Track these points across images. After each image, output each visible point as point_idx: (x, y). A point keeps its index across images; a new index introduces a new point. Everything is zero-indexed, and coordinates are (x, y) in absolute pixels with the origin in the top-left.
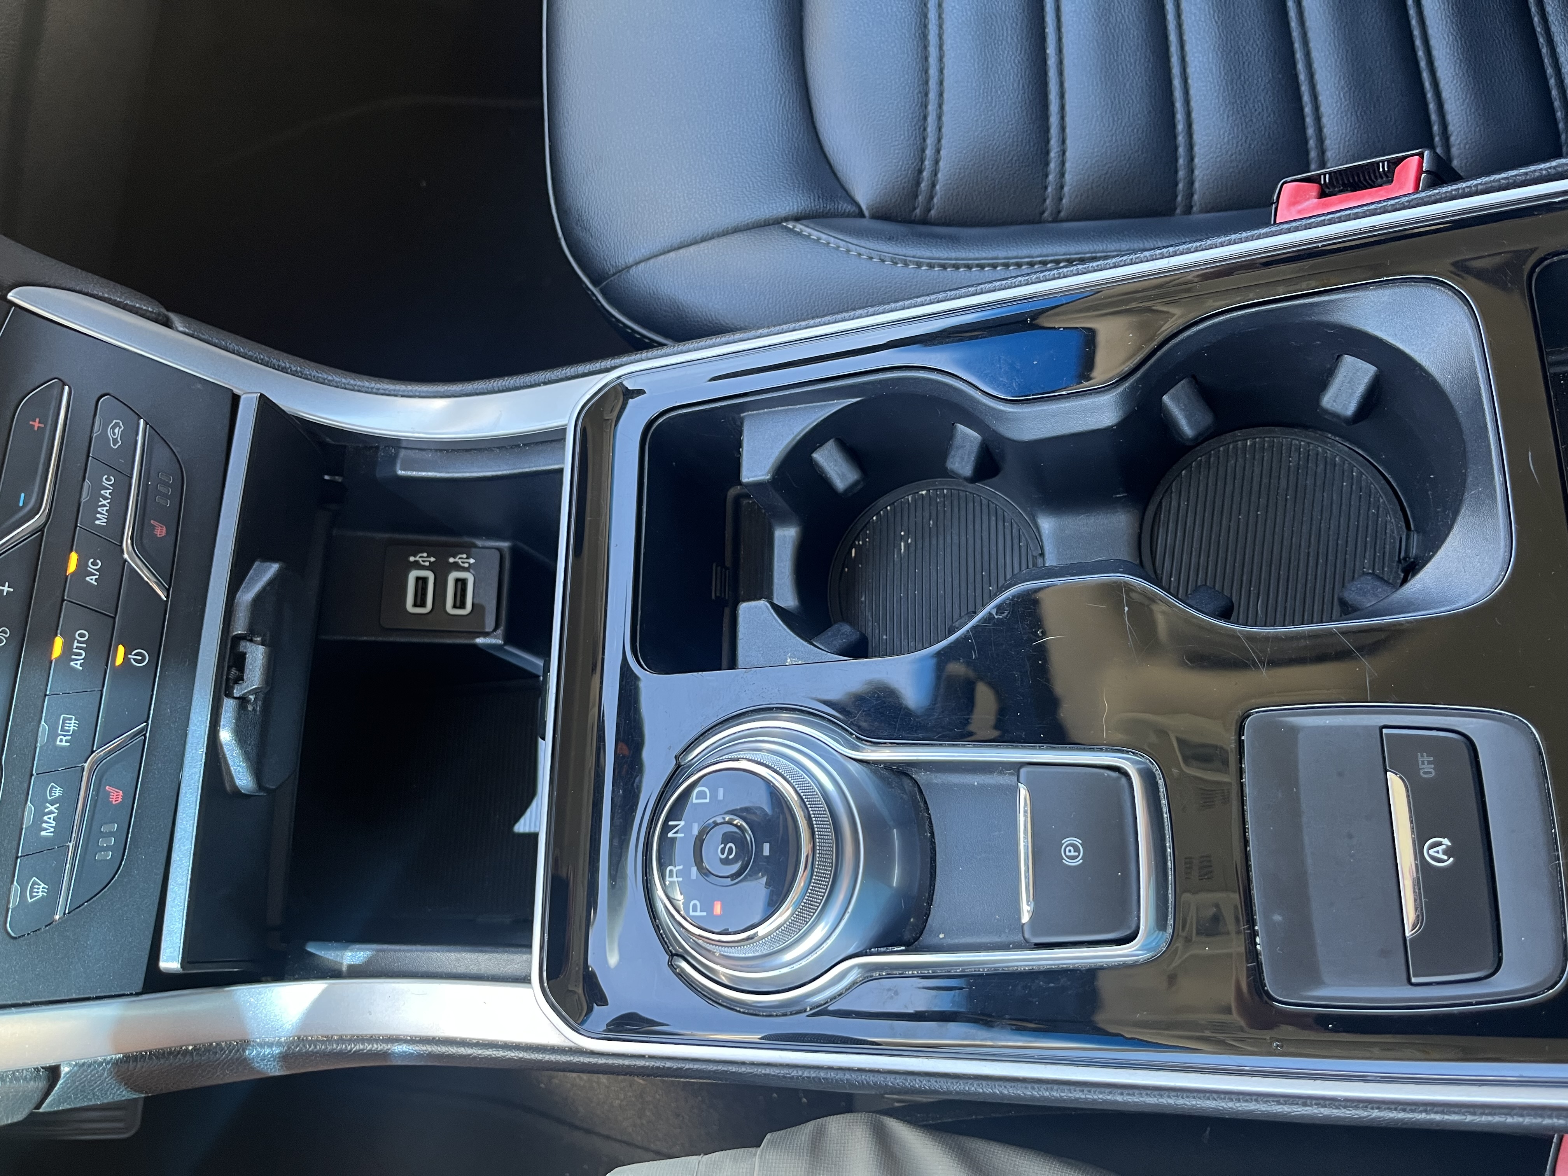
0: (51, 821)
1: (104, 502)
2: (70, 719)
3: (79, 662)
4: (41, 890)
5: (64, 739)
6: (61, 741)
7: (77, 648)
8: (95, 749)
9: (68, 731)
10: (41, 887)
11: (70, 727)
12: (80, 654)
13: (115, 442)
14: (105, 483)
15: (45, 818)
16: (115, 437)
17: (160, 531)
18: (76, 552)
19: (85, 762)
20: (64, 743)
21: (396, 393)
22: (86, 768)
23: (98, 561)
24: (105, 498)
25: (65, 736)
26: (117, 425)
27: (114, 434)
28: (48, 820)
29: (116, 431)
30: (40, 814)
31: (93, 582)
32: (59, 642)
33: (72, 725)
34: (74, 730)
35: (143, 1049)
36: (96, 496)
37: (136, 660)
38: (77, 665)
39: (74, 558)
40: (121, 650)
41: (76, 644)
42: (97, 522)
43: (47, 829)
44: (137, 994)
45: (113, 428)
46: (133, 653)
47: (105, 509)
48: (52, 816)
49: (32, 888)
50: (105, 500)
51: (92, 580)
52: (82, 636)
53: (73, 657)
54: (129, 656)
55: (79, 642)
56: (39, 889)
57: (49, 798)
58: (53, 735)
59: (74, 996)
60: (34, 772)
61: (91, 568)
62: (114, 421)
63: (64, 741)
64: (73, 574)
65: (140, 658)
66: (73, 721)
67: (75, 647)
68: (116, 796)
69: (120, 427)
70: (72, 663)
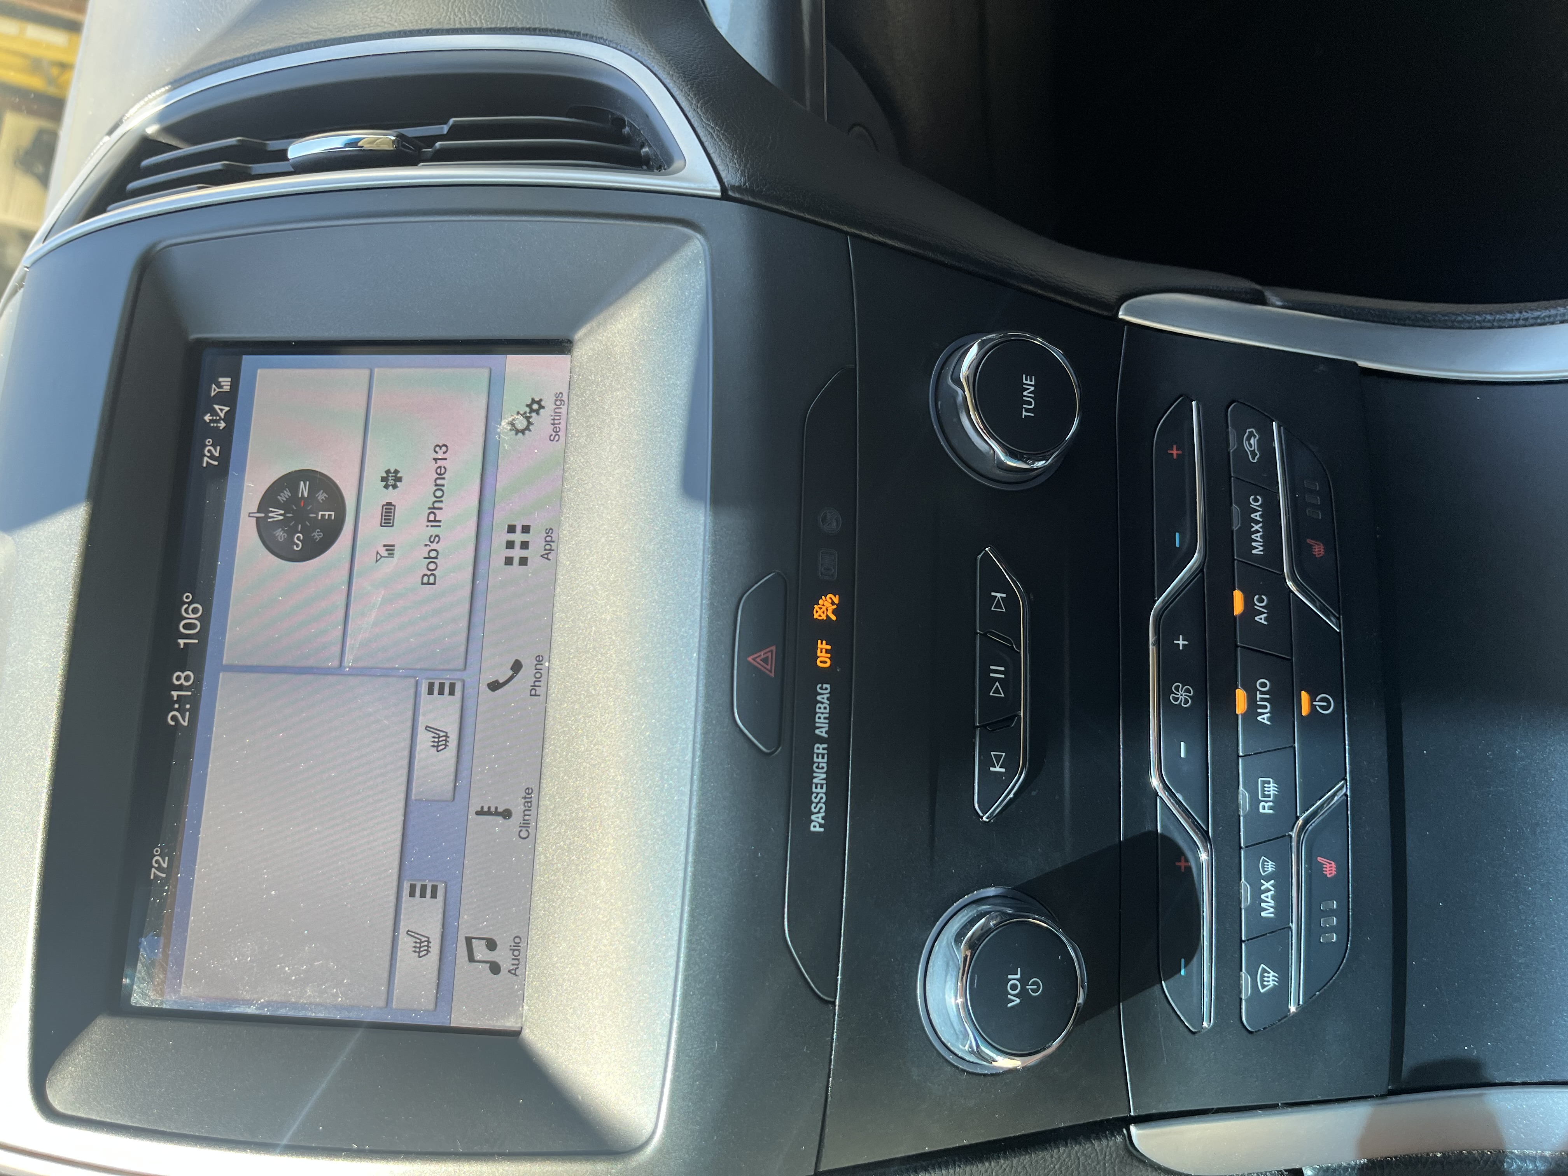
0: (1269, 900)
1: (1256, 527)
2: (1269, 783)
3: (1265, 716)
4: (1271, 979)
5: (1267, 805)
6: (1264, 808)
7: (1262, 700)
8: (1298, 815)
9: (1269, 796)
10: (1270, 975)
11: (1269, 791)
12: (1265, 707)
13: (1254, 454)
14: (1254, 505)
15: (1263, 896)
16: (1253, 449)
17: (1319, 550)
18: (1241, 589)
19: (1292, 830)
20: (1267, 811)
21: (1552, 319)
22: (1293, 836)
23: (1263, 597)
24: (1257, 522)
25: (1266, 802)
26: (1251, 434)
27: (1251, 445)
28: (1266, 899)
29: (1252, 441)
30: (1257, 893)
31: (1263, 622)
32: (1241, 695)
33: (1272, 789)
34: (1274, 794)
35: (1388, 1155)
36: (1248, 522)
37: (1321, 707)
38: (1264, 719)
39: (1238, 597)
40: (1305, 696)
41: (1259, 696)
42: (1254, 552)
43: (1267, 910)
44: (1383, 1096)
45: (1249, 439)
46: (1317, 700)
47: (1258, 535)
48: (1269, 894)
49: (1262, 977)
50: (1256, 525)
51: (1261, 619)
52: (1264, 685)
53: (1259, 711)
54: (1315, 703)
55: (1262, 693)
56: (1269, 977)
57: (1263, 874)
58: (1255, 802)
59: (1319, 1098)
60: (1242, 845)
61: (1259, 606)
62: (1248, 430)
63: (1266, 808)
64: (1242, 615)
65: (1325, 704)
66: (1272, 785)
67: (1258, 699)
68: (1330, 869)
69: (1255, 437)
70: (1259, 718)
